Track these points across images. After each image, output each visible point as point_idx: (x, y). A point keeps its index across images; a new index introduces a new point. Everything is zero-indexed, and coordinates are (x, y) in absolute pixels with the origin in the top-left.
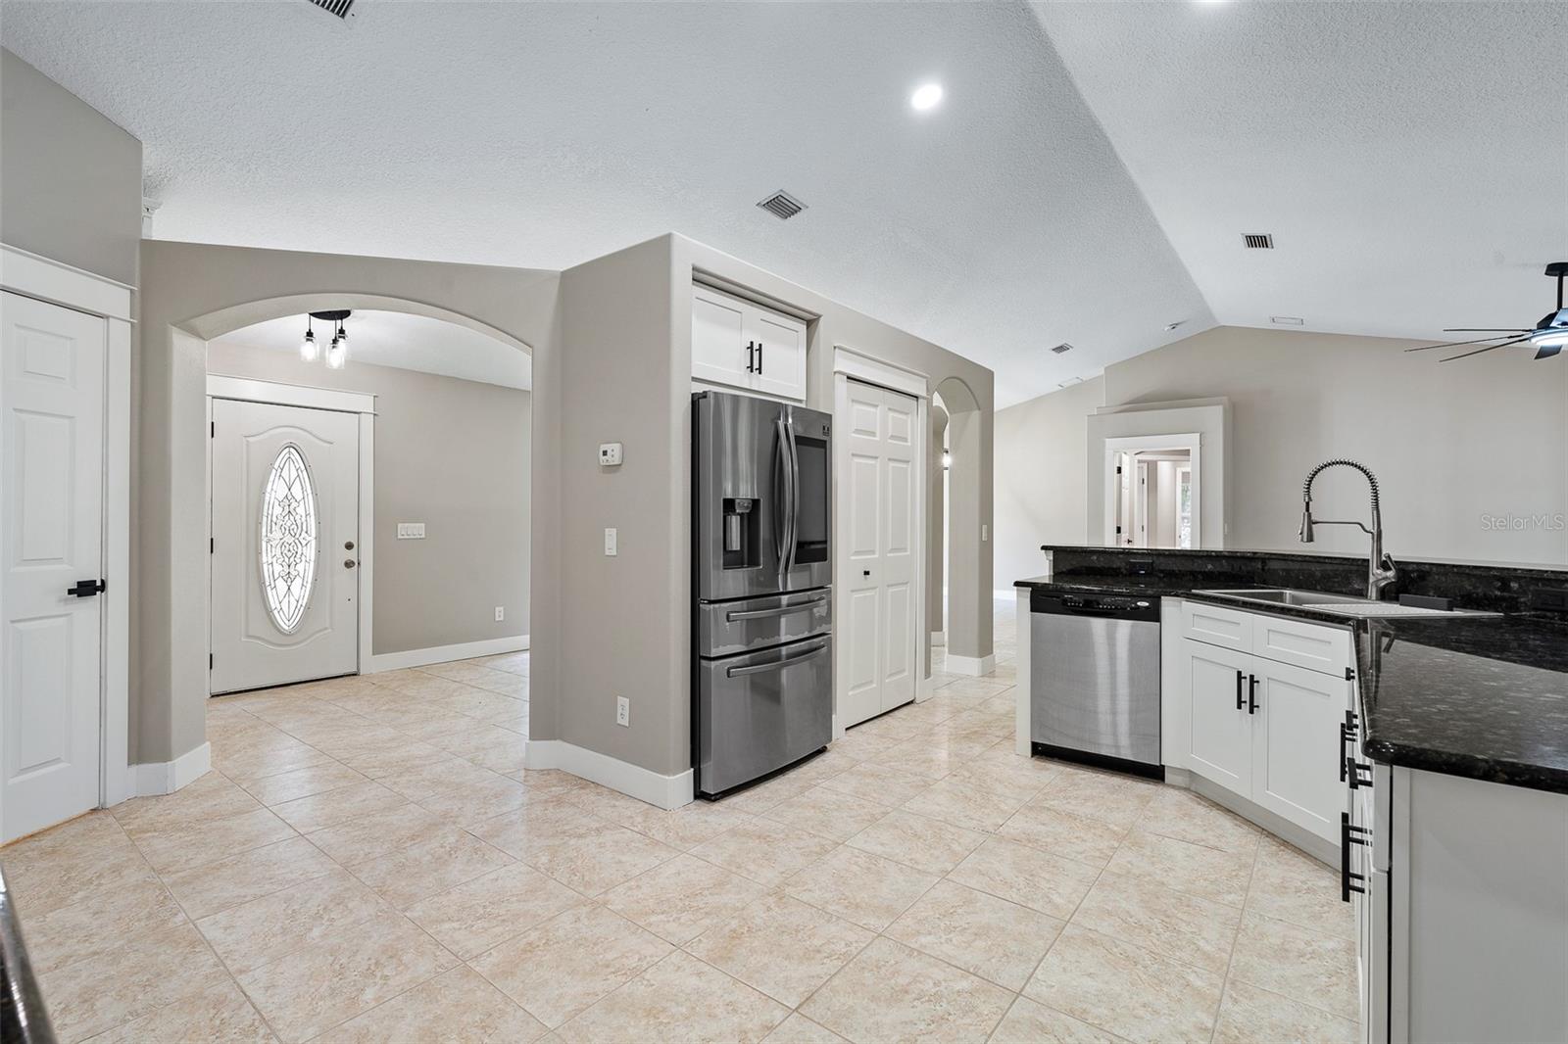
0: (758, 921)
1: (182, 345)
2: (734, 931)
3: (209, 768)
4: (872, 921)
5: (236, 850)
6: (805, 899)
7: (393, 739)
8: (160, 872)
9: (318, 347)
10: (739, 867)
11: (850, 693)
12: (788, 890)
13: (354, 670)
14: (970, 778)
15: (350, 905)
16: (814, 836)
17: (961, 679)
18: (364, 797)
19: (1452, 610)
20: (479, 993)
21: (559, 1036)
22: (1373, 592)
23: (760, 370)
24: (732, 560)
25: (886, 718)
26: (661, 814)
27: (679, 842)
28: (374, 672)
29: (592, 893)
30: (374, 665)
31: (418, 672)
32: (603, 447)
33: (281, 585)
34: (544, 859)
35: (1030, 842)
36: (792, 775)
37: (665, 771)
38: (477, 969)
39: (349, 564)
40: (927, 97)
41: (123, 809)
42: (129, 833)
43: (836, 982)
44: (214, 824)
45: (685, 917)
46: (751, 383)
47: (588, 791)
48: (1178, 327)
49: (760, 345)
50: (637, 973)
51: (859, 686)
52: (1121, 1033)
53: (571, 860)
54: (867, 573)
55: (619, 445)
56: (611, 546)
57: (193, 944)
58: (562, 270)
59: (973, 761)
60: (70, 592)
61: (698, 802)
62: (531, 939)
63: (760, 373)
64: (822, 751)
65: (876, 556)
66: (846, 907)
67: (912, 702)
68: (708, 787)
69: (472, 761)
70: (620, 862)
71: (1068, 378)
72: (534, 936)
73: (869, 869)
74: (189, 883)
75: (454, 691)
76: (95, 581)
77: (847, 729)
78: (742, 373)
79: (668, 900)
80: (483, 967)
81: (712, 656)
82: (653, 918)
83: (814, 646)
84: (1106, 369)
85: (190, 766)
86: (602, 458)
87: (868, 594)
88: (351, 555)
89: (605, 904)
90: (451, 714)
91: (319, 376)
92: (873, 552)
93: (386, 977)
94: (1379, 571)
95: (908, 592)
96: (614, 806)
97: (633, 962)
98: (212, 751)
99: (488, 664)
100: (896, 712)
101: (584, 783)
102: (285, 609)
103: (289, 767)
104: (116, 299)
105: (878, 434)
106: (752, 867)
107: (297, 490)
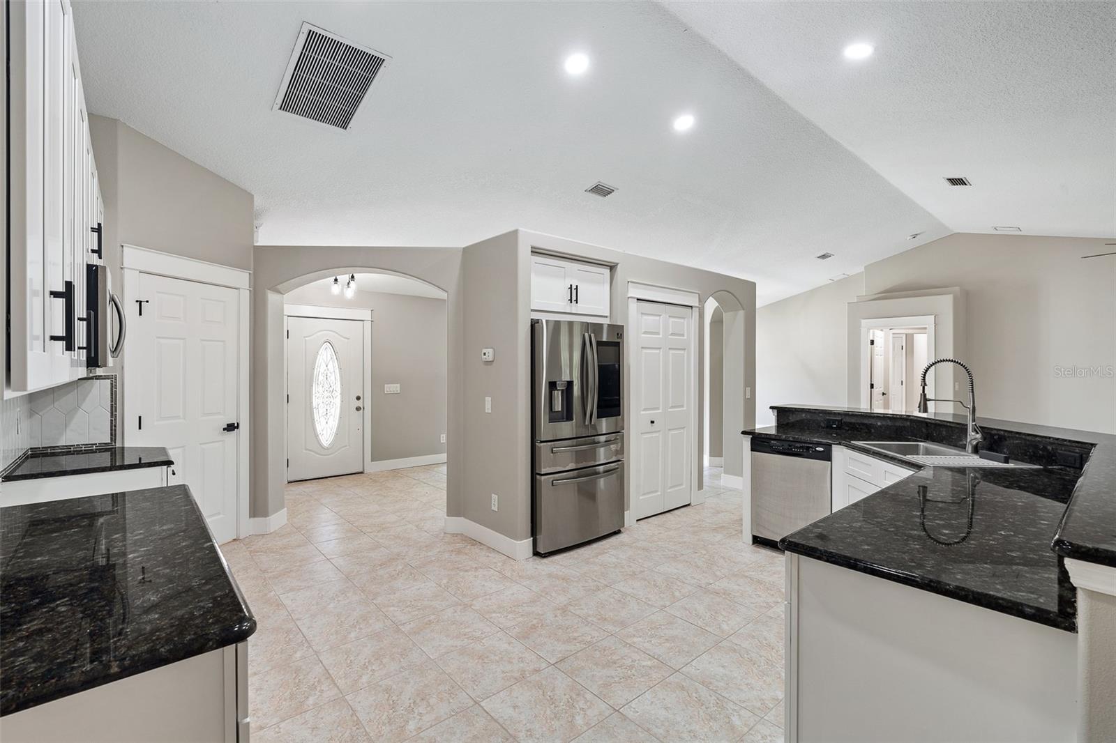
0: (548, 621)
1: (272, 297)
2: (534, 625)
3: (286, 522)
4: (611, 628)
5: (298, 564)
6: (577, 613)
7: (378, 511)
8: (264, 572)
9: (340, 286)
10: (547, 594)
11: (641, 498)
12: (571, 608)
13: (361, 470)
14: (705, 555)
15: (348, 595)
16: (595, 581)
17: (730, 490)
18: (359, 542)
19: (1008, 463)
20: (402, 640)
21: (435, 662)
22: (969, 448)
23: (577, 301)
24: (554, 418)
25: (667, 515)
26: (512, 562)
27: (517, 578)
28: (372, 472)
29: (465, 600)
30: (372, 467)
31: (395, 473)
32: (484, 351)
33: (323, 421)
34: (445, 581)
35: (724, 594)
36: (595, 546)
37: (516, 538)
38: (403, 630)
39: (358, 409)
40: (684, 123)
41: (247, 540)
42: (251, 552)
43: (579, 654)
44: (288, 551)
45: (510, 616)
46: (571, 309)
47: (476, 547)
48: (918, 236)
49: (577, 286)
50: (479, 639)
51: (649, 493)
52: (727, 695)
53: (458, 582)
54: (652, 422)
55: (491, 350)
56: (488, 408)
57: (278, 605)
58: (464, 246)
59: (712, 545)
60: (224, 429)
61: (535, 557)
62: (431, 618)
63: (577, 303)
64: (618, 532)
65: (660, 411)
66: (599, 619)
67: (689, 505)
68: (541, 550)
69: (417, 526)
70: (484, 585)
71: (837, 274)
72: (432, 617)
73: (619, 601)
74: (277, 578)
75: (414, 485)
76: (234, 424)
77: (637, 520)
78: (565, 304)
79: (504, 607)
80: (405, 629)
81: (542, 473)
82: (494, 615)
83: (612, 468)
84: (865, 267)
85: (277, 520)
86: (483, 356)
87: (654, 435)
88: (359, 404)
89: (471, 605)
90: (411, 499)
91: (341, 302)
92: (658, 409)
93: (361, 629)
94: (973, 434)
95: (685, 433)
96: (488, 556)
97: (478, 634)
98: (288, 513)
99: (436, 469)
100: (676, 511)
101: (474, 542)
102: (325, 435)
103: (324, 524)
104: (242, 278)
105: (661, 333)
106: (554, 594)
107: (330, 366)
